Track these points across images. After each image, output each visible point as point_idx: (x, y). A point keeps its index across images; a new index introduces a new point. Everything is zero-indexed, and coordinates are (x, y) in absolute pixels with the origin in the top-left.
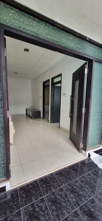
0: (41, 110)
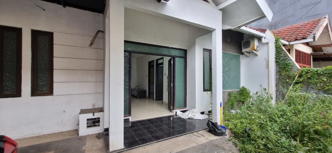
0: (147, 89)
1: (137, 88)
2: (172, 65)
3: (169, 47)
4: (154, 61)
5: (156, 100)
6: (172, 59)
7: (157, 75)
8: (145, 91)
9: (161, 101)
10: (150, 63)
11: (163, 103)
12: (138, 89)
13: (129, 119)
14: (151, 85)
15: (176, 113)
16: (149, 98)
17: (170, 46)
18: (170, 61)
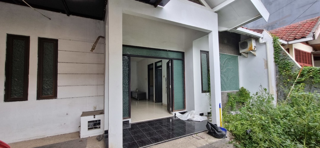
0: (147, 92)
1: (137, 90)
2: (170, 67)
4: (153, 64)
5: (155, 102)
6: (170, 62)
7: (156, 77)
8: (145, 94)
9: (160, 103)
10: (149, 66)
11: (162, 105)
12: (138, 91)
13: (129, 121)
14: (151, 88)
15: (175, 114)
16: (148, 100)
17: (168, 49)
18: (168, 64)
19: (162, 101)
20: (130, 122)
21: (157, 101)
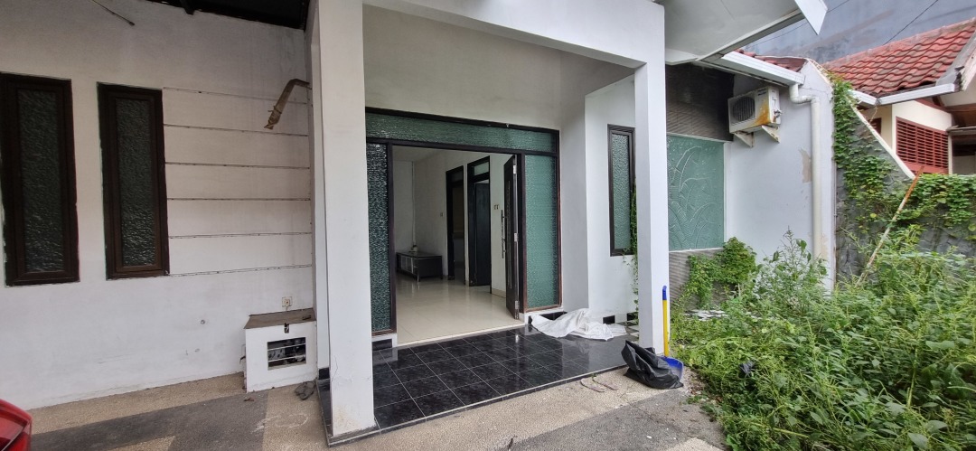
0: (445, 253)
1: (415, 249)
2: (515, 178)
3: (505, 124)
4: (461, 168)
5: (470, 285)
6: (515, 161)
7: (473, 209)
8: (439, 259)
9: (486, 288)
10: (450, 174)
11: (491, 292)
12: (419, 252)
13: (390, 341)
14: (456, 242)
15: (530, 320)
16: (449, 279)
17: (508, 121)
18: (508, 167)
19: (489, 283)
20: (395, 344)
21: (474, 281)
